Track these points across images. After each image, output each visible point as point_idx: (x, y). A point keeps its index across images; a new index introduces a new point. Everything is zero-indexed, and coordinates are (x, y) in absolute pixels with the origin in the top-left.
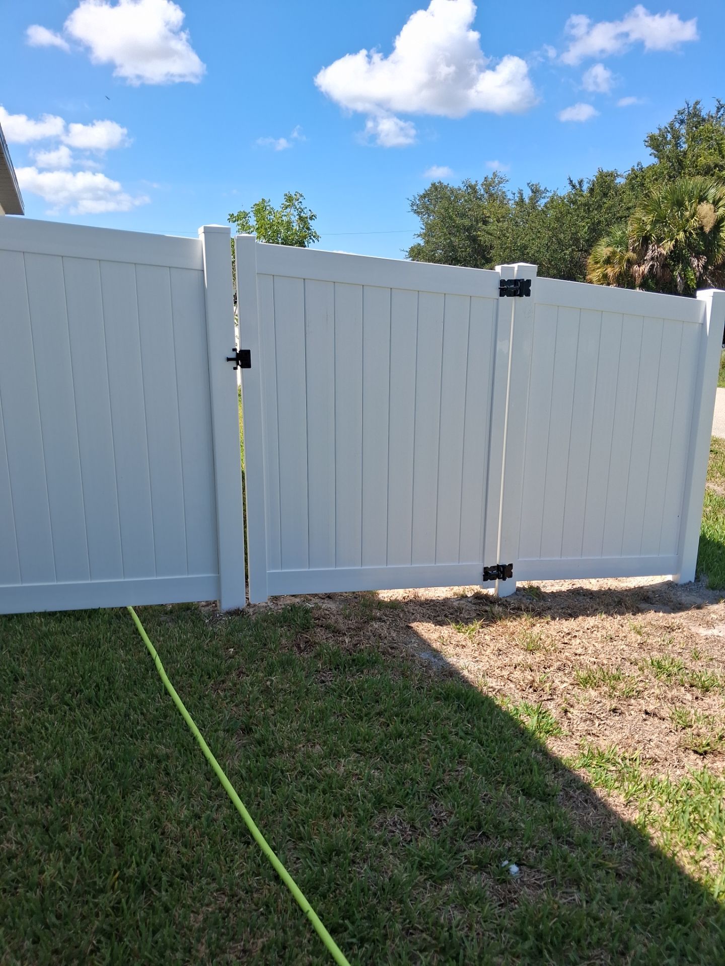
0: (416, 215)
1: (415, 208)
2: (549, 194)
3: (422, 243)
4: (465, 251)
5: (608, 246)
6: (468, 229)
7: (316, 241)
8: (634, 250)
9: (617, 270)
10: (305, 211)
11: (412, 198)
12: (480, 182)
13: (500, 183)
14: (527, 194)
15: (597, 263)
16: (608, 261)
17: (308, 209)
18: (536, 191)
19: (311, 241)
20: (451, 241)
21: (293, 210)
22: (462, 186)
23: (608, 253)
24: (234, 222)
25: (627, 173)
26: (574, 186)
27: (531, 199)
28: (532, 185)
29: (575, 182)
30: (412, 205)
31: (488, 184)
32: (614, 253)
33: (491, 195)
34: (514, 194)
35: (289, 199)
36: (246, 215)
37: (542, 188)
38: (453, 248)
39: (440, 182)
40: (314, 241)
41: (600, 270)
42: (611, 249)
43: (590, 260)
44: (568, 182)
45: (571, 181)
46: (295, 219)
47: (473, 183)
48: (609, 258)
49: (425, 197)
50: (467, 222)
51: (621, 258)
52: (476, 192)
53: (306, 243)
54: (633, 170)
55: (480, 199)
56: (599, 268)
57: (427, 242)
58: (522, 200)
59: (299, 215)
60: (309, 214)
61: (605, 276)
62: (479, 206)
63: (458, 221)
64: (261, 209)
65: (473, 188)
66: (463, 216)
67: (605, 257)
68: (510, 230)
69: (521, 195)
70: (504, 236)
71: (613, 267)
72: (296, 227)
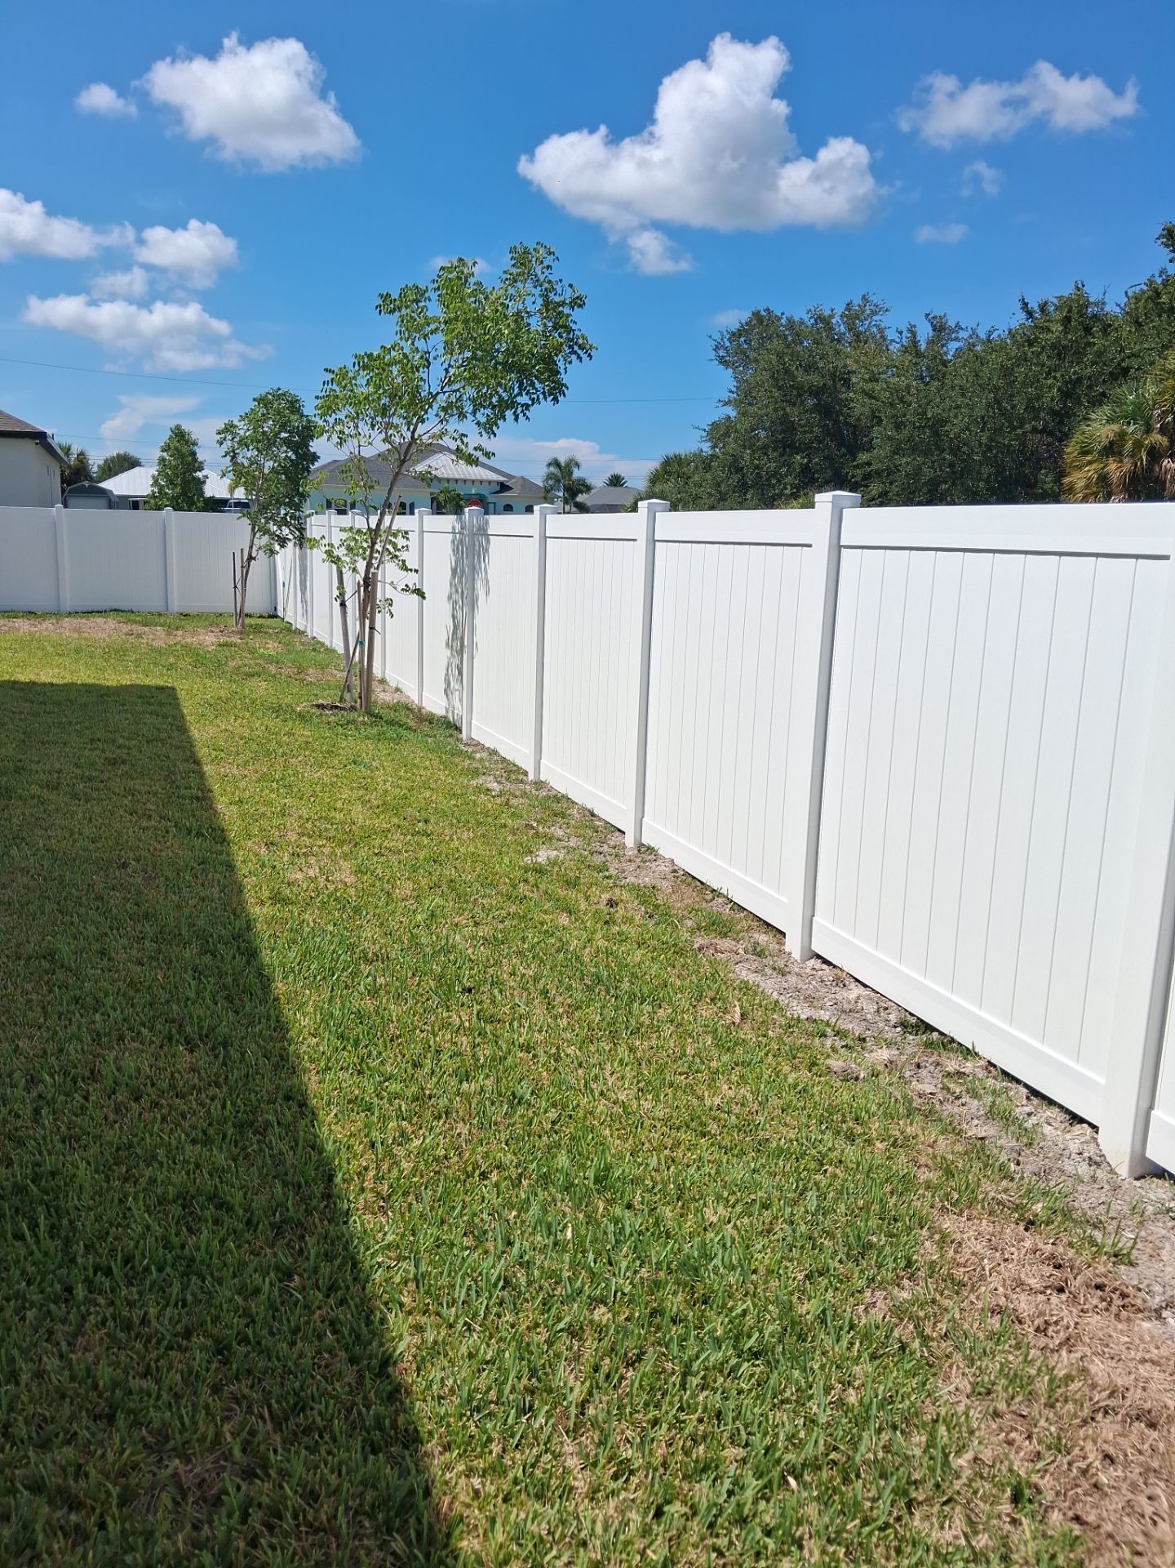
0: (722, 367)
1: (722, 353)
2: (962, 334)
3: (733, 414)
4: (812, 432)
5: (1110, 420)
6: (816, 392)
7: (584, 357)
8: (1162, 431)
9: (1128, 465)
10: (558, 288)
11: (717, 337)
12: (840, 309)
13: (874, 313)
14: (925, 332)
15: (1085, 453)
16: (1112, 449)
17: (566, 283)
18: (940, 329)
19: (574, 357)
20: (785, 414)
21: (529, 285)
22: (806, 318)
23: (1111, 435)
24: (392, 312)
25: (1137, 290)
26: (1030, 314)
27: (930, 342)
28: (934, 318)
29: (1034, 305)
30: (716, 349)
31: (852, 316)
32: (1122, 435)
33: (857, 335)
34: (901, 333)
35: (522, 259)
36: (420, 294)
37: (952, 323)
38: (788, 426)
39: (767, 310)
40: (579, 358)
41: (1094, 466)
42: (1115, 427)
43: (1071, 450)
44: (1019, 305)
45: (1026, 304)
46: (534, 303)
47: (827, 313)
48: (1111, 443)
49: (740, 336)
50: (815, 379)
51: (1138, 445)
52: (831, 329)
53: (561, 364)
54: (1151, 283)
55: (839, 341)
56: (1090, 463)
57: (744, 414)
58: (914, 342)
59: (545, 297)
60: (568, 295)
61: (1103, 479)
62: (837, 352)
63: (801, 377)
64: (455, 283)
65: (824, 320)
66: (809, 368)
67: (1105, 442)
68: (913, 391)
69: (914, 334)
70: (902, 400)
71: (1121, 461)
72: (536, 324)
